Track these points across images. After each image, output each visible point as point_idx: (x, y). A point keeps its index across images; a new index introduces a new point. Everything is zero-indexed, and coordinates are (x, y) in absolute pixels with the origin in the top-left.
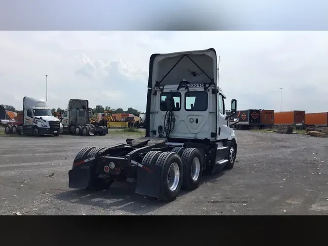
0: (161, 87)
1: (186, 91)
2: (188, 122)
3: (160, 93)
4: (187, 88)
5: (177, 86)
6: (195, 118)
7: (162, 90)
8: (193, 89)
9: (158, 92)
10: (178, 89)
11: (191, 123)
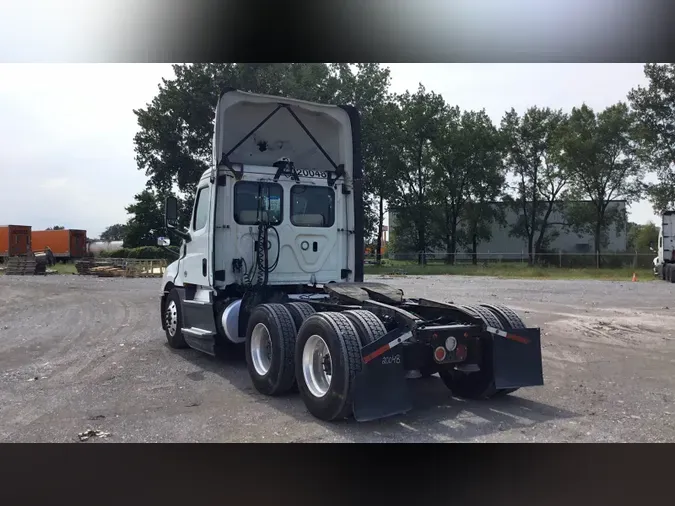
0: (237, 169)
1: (294, 183)
2: (297, 249)
3: (234, 181)
4: (296, 177)
5: (274, 170)
6: (311, 241)
7: (239, 175)
8: (306, 179)
9: (228, 179)
10: (277, 176)
11: (304, 252)
